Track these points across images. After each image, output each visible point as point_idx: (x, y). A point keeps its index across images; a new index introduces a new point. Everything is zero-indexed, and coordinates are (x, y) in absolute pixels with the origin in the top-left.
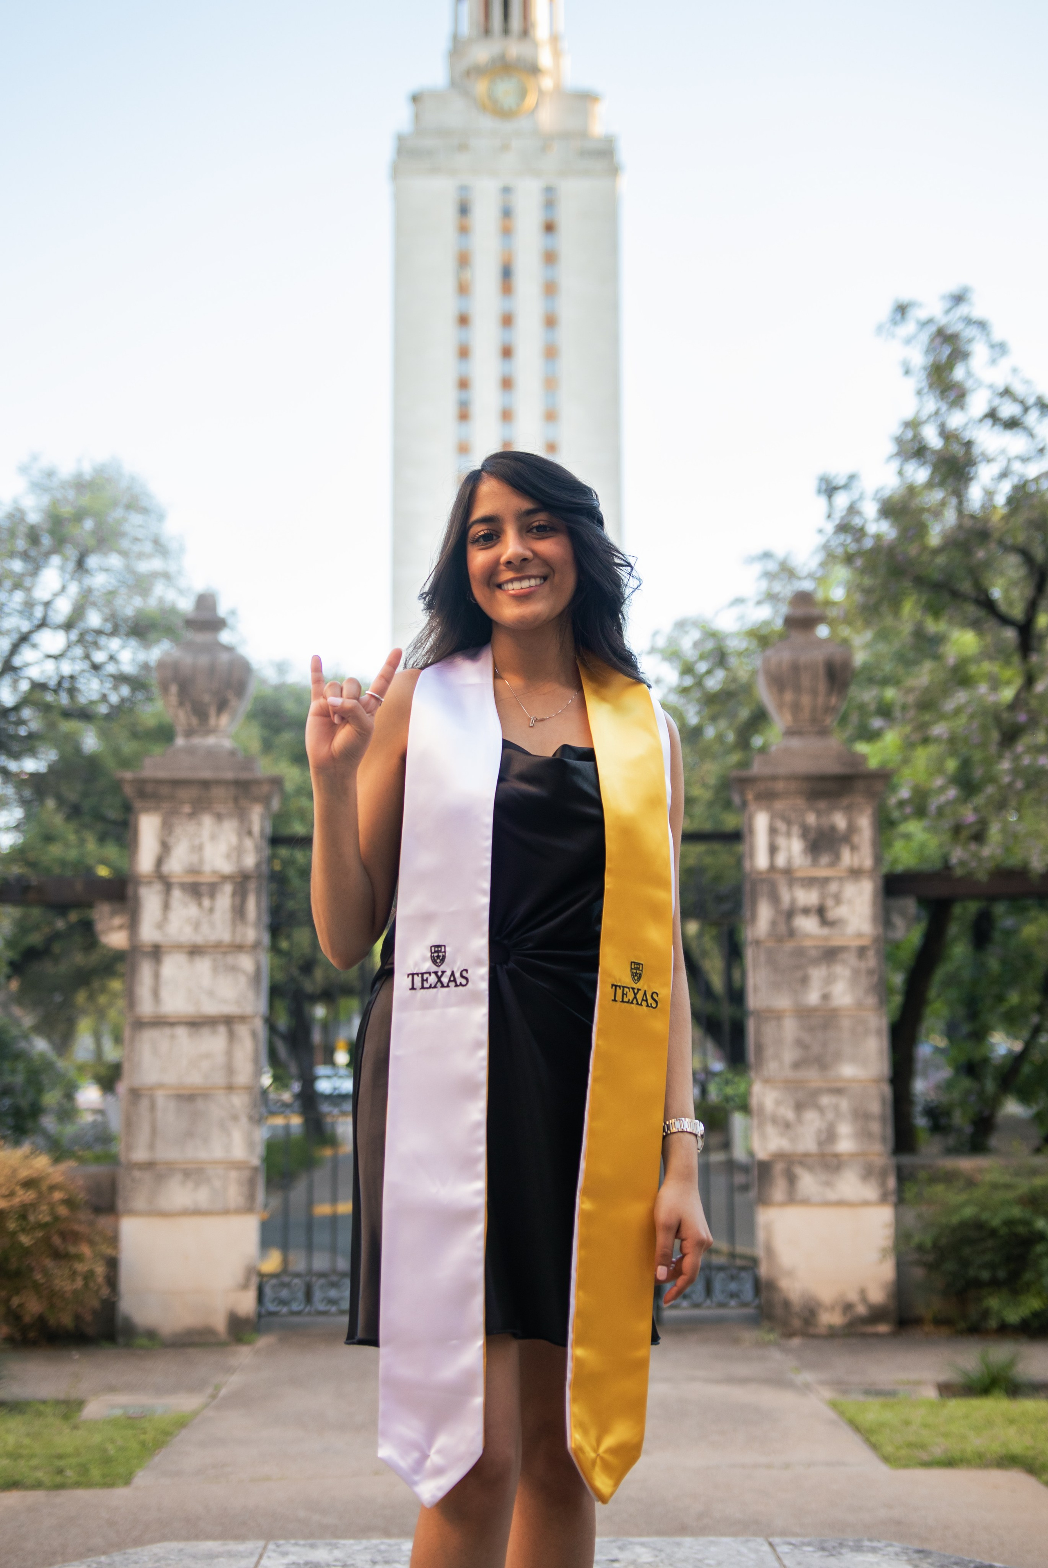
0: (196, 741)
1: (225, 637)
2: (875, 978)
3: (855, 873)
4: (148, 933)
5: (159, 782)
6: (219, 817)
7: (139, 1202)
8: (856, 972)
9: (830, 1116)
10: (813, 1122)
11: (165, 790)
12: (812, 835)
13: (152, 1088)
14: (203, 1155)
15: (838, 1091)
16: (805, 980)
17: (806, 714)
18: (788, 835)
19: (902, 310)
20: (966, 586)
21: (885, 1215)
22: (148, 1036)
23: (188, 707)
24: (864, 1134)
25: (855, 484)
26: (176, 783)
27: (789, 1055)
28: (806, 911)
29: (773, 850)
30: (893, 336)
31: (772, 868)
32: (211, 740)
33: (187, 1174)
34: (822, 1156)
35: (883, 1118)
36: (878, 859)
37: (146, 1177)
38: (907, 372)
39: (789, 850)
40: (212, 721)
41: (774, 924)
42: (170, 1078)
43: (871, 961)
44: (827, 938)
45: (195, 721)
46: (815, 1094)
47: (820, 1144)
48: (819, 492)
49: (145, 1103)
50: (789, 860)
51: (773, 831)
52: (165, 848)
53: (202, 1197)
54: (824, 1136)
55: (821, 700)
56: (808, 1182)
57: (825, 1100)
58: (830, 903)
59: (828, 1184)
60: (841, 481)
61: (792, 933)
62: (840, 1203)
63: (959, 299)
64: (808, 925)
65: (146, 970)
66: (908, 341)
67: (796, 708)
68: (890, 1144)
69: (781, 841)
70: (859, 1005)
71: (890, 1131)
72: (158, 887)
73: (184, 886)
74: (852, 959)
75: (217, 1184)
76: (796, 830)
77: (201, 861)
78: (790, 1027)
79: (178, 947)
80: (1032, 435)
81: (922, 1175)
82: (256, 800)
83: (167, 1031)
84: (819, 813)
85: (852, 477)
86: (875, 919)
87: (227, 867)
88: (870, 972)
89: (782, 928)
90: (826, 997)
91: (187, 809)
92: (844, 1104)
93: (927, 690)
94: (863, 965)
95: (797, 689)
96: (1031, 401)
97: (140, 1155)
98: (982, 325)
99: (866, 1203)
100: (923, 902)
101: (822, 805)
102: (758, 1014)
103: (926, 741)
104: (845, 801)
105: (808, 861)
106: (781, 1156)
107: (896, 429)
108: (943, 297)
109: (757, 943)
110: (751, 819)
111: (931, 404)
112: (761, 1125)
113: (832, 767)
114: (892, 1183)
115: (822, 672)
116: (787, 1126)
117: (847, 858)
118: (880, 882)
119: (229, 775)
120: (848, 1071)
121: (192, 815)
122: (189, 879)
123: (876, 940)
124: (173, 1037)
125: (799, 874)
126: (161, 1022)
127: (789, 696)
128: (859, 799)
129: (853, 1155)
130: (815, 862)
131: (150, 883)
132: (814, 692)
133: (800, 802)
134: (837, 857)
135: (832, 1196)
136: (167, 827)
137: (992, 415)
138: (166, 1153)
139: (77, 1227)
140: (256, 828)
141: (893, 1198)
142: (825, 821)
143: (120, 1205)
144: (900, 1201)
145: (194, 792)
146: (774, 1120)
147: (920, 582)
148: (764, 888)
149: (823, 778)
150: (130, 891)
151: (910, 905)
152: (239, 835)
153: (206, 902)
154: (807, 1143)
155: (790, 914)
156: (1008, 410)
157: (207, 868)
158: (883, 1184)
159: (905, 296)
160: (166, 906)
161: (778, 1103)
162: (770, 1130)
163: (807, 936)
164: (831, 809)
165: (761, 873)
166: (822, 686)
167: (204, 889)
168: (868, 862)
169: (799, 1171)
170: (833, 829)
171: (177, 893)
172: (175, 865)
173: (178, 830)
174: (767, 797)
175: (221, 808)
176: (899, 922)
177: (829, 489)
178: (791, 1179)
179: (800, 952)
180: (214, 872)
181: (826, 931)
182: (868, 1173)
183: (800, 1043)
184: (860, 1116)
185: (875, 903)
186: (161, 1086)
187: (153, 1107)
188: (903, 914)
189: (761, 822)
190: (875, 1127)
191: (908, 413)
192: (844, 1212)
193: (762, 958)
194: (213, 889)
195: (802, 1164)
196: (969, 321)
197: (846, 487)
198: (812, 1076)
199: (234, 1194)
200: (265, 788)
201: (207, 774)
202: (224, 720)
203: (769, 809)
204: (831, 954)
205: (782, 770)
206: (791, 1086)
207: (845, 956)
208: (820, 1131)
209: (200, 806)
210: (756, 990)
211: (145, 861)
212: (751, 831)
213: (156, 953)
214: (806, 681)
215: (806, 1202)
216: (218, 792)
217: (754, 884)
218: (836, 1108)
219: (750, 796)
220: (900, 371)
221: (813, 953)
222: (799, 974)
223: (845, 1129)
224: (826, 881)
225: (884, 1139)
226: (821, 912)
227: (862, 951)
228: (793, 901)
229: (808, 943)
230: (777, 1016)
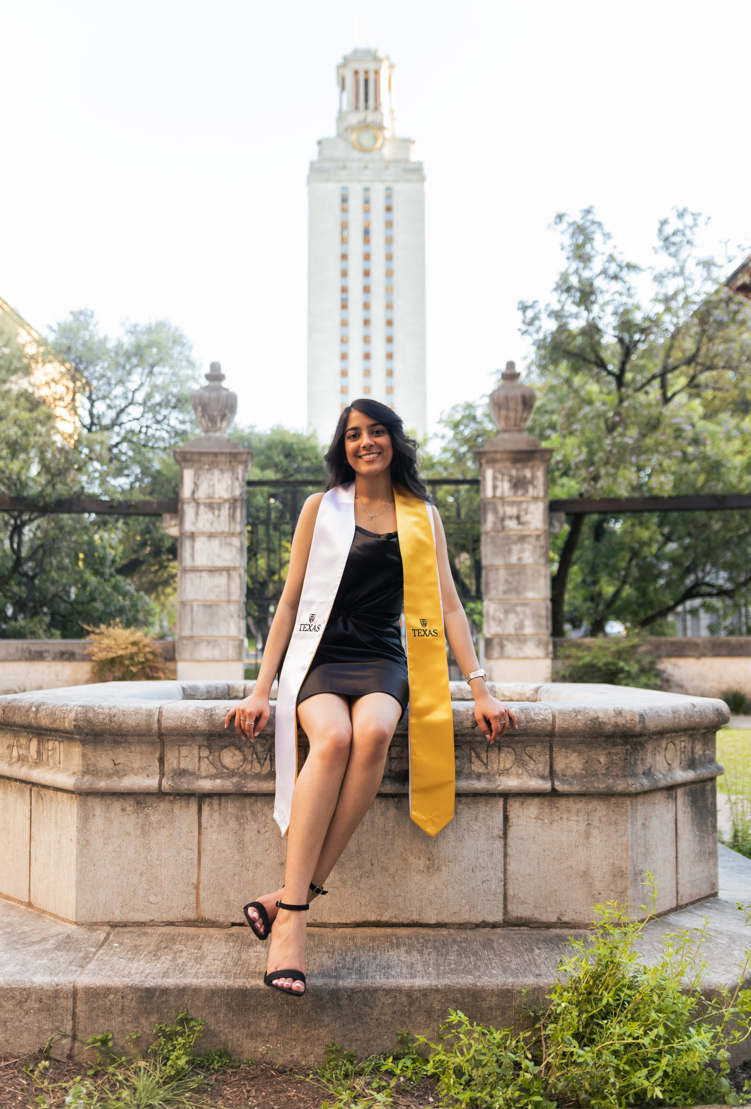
0: (210, 434)
1: (224, 384)
2: (544, 550)
3: (535, 499)
4: (188, 527)
5: (193, 453)
6: (222, 471)
7: (186, 655)
8: (535, 547)
9: (521, 616)
10: (513, 619)
11: (196, 458)
12: (514, 480)
13: (192, 601)
14: (216, 633)
15: (526, 605)
16: (510, 551)
17: (512, 422)
18: (502, 480)
19: (560, 217)
20: (592, 357)
21: (548, 663)
22: (189, 576)
23: (207, 417)
24: (538, 625)
25: (536, 305)
26: (201, 454)
27: (502, 587)
28: (511, 518)
29: (495, 488)
30: (555, 230)
31: (494, 496)
32: (218, 434)
33: (209, 642)
34: (517, 635)
35: (547, 618)
36: (546, 493)
37: (189, 642)
38: (562, 249)
39: (503, 487)
40: (219, 425)
41: (495, 524)
42: (200, 597)
43: (543, 542)
44: (521, 531)
45: (210, 425)
46: (515, 605)
47: (516, 630)
48: (518, 309)
49: (188, 608)
50: (503, 493)
51: (495, 478)
52: (196, 486)
53: (216, 653)
54: (518, 626)
55: (519, 414)
56: (510, 648)
57: (519, 609)
58: (522, 513)
59: (520, 649)
60: (529, 303)
61: (503, 528)
62: (525, 658)
63: (588, 212)
64: (512, 524)
65: (187, 545)
66: (563, 233)
67: (507, 419)
68: (550, 631)
69: (499, 483)
70: (536, 563)
71: (550, 623)
72: (193, 504)
73: (205, 504)
74: (533, 541)
75: (223, 647)
76: (506, 478)
77: (214, 492)
78: (502, 574)
79: (203, 534)
80: (625, 282)
81: (566, 644)
82: (240, 463)
83: (198, 574)
84: (517, 470)
85: (535, 302)
86: (544, 521)
87: (226, 496)
88: (542, 547)
89: (499, 526)
90: (520, 559)
91: (207, 467)
92: (528, 611)
93: (571, 408)
94: (538, 544)
95: (508, 409)
96: (624, 264)
97: (186, 633)
98: (599, 224)
99: (538, 658)
100: (568, 514)
101: (519, 465)
102: (486, 567)
103: (571, 433)
104: (530, 464)
105: (512, 493)
106: (497, 635)
107: (557, 278)
108: (581, 211)
109: (487, 533)
110: (484, 472)
111: (575, 265)
112: (488, 621)
113: (523, 446)
114: (551, 648)
115: (520, 400)
116: (500, 621)
117: (531, 491)
118: (547, 503)
119: (227, 450)
120: (530, 595)
121: (209, 470)
122: (207, 501)
123: (545, 531)
124: (201, 577)
125: (507, 499)
126: (195, 570)
127: (503, 413)
128: (537, 463)
129: (532, 635)
130: (515, 494)
131: (189, 503)
132: (516, 411)
133: (509, 464)
134: (527, 491)
135: (522, 655)
136: (197, 475)
137: (604, 272)
138: (198, 632)
139: (157, 665)
140: (240, 477)
141: (551, 656)
142: (521, 474)
143: (177, 656)
144: (555, 657)
145: (210, 458)
146: (494, 619)
147: (568, 354)
148: (490, 506)
149: (520, 452)
150: (179, 507)
151: (562, 516)
152: (232, 480)
153: (216, 512)
154: (510, 629)
155: (503, 519)
156: (613, 269)
157: (217, 496)
158: (547, 649)
159: (561, 211)
160: (197, 514)
161: (496, 610)
162: (492, 623)
163: (511, 530)
164: (524, 467)
165: (488, 499)
166: (520, 408)
167: (215, 506)
168: (541, 494)
169: (505, 642)
170: (524, 477)
171: (202, 508)
172: (201, 494)
173: (202, 477)
174: (492, 462)
175: (224, 467)
176: (556, 524)
177: (524, 308)
178: (502, 647)
179: (507, 538)
180: (220, 498)
181: (520, 527)
182: (539, 644)
183: (507, 581)
184: (536, 616)
185: (544, 514)
186: (195, 600)
187: (192, 610)
188: (559, 520)
189: (489, 474)
190: (543, 622)
191: (563, 269)
192: (528, 662)
193: (489, 540)
194: (220, 506)
195: (507, 639)
196: (593, 222)
197: (531, 307)
198: (513, 597)
199: (232, 652)
200: (245, 457)
201: (216, 450)
202: (224, 424)
203: (493, 467)
204: (523, 539)
205: (500, 449)
206: (502, 602)
207: (529, 539)
208: (515, 624)
209: (213, 465)
210: (486, 555)
211: (186, 492)
212: (484, 478)
213: (192, 536)
214: (512, 405)
215: (509, 658)
216: (222, 458)
217: (485, 504)
218: (524, 612)
219: (483, 461)
220: (560, 247)
221: (514, 538)
222: (507, 548)
223: (528, 623)
224: (521, 503)
225: (547, 627)
226: (518, 518)
227: (538, 537)
228: (504, 513)
229: (511, 533)
230: (496, 568)
